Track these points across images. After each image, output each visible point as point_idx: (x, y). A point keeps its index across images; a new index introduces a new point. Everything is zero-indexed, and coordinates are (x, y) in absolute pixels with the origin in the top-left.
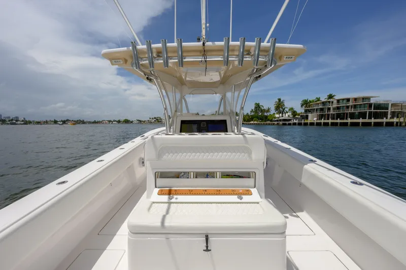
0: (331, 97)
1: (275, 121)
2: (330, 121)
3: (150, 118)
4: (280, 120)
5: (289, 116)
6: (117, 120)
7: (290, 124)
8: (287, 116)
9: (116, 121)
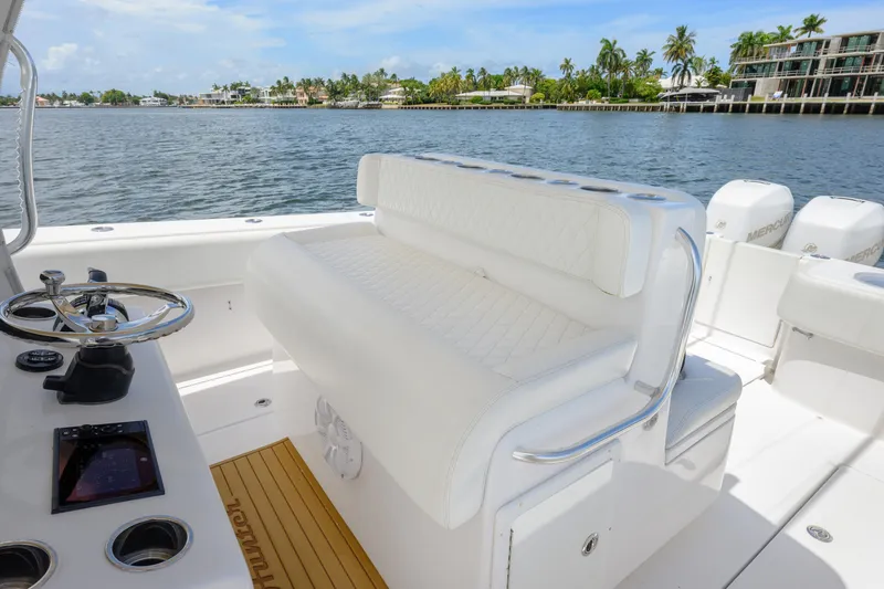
0: (812, 24)
1: (665, 99)
2: (825, 100)
3: (216, 88)
4: (682, 97)
5: (699, 83)
6: (79, 93)
7: (709, 109)
8: (693, 83)
9: (73, 97)
